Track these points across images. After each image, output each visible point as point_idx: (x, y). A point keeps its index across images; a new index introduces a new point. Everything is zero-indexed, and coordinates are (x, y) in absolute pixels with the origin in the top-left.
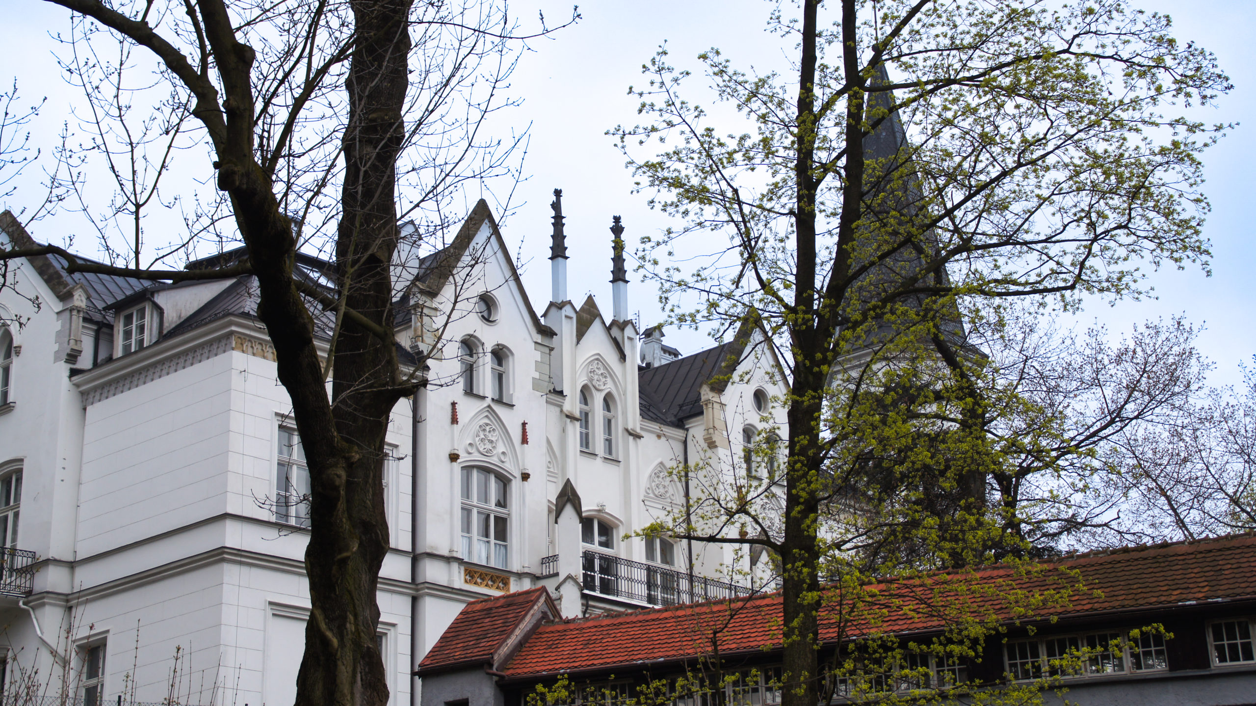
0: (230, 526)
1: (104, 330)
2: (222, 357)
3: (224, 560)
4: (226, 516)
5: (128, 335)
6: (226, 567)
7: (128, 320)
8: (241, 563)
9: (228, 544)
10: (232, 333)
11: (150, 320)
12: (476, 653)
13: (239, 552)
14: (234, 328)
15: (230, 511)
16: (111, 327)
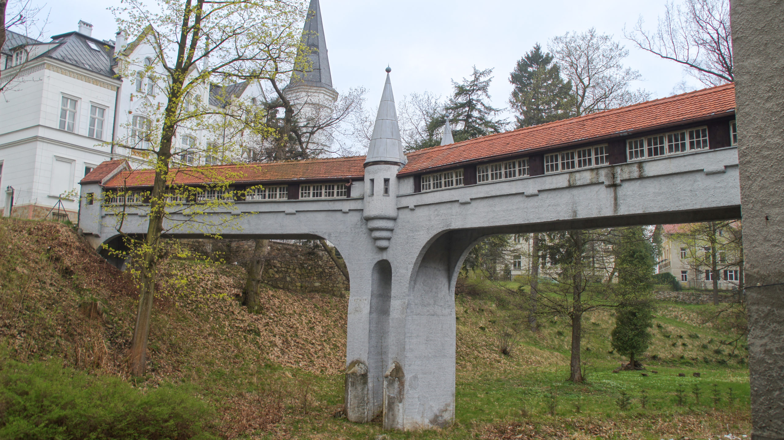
0: (40, 129)
1: (9, 57)
2: (42, 71)
3: (37, 140)
4: (39, 126)
5: (17, 59)
6: (38, 142)
7: (17, 55)
8: (43, 142)
9: (40, 135)
10: (45, 63)
11: (24, 57)
12: (97, 179)
13: (43, 138)
14: (46, 61)
15: (41, 124)
16: (12, 56)
